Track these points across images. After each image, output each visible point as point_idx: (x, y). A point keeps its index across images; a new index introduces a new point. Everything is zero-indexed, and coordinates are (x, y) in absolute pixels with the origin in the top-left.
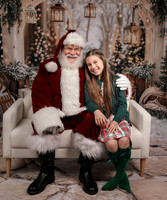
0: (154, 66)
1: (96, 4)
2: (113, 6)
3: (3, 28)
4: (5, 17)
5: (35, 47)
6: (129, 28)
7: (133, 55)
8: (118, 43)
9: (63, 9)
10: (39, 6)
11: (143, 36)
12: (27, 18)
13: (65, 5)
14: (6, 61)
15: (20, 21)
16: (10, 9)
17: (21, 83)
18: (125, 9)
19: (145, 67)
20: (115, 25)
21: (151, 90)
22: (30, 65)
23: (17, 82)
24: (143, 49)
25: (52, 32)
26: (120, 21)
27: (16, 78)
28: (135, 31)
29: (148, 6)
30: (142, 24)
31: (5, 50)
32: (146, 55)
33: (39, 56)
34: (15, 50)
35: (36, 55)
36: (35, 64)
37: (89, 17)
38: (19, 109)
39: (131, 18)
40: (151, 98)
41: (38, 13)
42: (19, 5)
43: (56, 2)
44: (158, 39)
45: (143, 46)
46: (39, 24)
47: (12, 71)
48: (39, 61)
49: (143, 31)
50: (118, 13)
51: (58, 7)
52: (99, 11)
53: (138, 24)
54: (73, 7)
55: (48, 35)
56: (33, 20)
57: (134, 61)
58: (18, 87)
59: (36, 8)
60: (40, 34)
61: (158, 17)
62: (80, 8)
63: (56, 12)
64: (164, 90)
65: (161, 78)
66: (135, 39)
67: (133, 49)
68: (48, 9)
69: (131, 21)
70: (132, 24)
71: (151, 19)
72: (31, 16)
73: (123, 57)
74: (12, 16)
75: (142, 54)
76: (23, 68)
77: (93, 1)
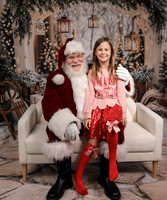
0: (153, 70)
2: (114, 17)
3: (15, 40)
5: (44, 56)
6: (130, 36)
7: (133, 61)
8: (120, 50)
9: (69, 21)
10: (47, 19)
11: (142, 43)
12: (36, 30)
13: (70, 17)
14: (19, 70)
15: (30, 34)
16: (21, 23)
17: (32, 90)
18: (125, 19)
19: (145, 71)
20: (117, 34)
21: (151, 93)
22: (40, 73)
23: (29, 89)
24: (143, 55)
25: (59, 43)
27: (28, 85)
28: (135, 39)
29: (146, 16)
30: (141, 33)
31: (18, 60)
32: (146, 60)
33: (48, 64)
34: (26, 59)
35: (45, 64)
37: (92, 27)
38: (32, 115)
39: (131, 27)
40: (151, 100)
41: (46, 25)
42: (29, 19)
43: (62, 15)
44: (156, 46)
45: (142, 52)
46: (48, 35)
47: (24, 79)
48: (48, 69)
49: (142, 38)
50: (119, 23)
51: (64, 19)
52: (101, 21)
53: (137, 32)
54: (78, 19)
55: (56, 45)
56: (42, 32)
57: (135, 66)
58: (30, 93)
59: (45, 21)
60: (48, 44)
61: (156, 25)
62: (84, 20)
63: (63, 24)
64: (163, 91)
65: (160, 81)
66: (135, 46)
67: (133, 55)
68: (55, 22)
69: (130, 30)
70: (132, 33)
71: (149, 28)
72: (40, 29)
73: (125, 63)
74: (23, 30)
75: (142, 60)
76: (34, 76)
77: (95, 13)
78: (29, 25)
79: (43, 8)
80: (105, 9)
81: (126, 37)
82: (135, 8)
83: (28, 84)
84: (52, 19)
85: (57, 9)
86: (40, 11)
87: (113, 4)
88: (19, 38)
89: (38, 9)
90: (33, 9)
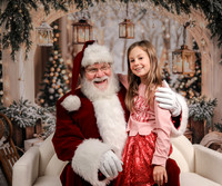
0: (214, 103)
1: (135, 21)
2: (158, 23)
4: (7, 37)
5: (50, 79)
6: (180, 52)
7: (185, 89)
8: (165, 72)
9: (90, 27)
10: (57, 22)
11: (198, 62)
12: (38, 38)
13: (92, 21)
14: (8, 100)
15: (28, 43)
16: (14, 26)
17: (28, 131)
18: (173, 28)
19: (202, 104)
20: (161, 49)
22: (42, 105)
23: (24, 130)
24: (199, 81)
26: (167, 43)
27: (22, 124)
28: (187, 57)
29: (202, 23)
30: (196, 47)
31: (7, 85)
32: (203, 88)
33: (56, 91)
34: (21, 82)
35: (52, 90)
36: (50, 103)
37: (126, 37)
39: (181, 39)
41: (55, 32)
42: (27, 20)
43: (80, 17)
44: (217, 66)
45: (199, 76)
46: (57, 46)
47: (16, 114)
48: (56, 99)
49: (198, 56)
50: (165, 32)
51: (83, 23)
52: (139, 29)
53: (190, 46)
54: (103, 24)
56: (48, 42)
58: (24, 137)
59: (53, 25)
60: (57, 61)
61: (217, 37)
62: (113, 27)
63: (81, 30)
66: (188, 67)
67: (186, 80)
68: (69, 27)
69: (181, 43)
70: (183, 48)
71: (208, 40)
72: (45, 35)
74: (17, 36)
75: (197, 87)
76: (33, 110)
77: (130, 17)
78: (27, 29)
79: (50, 5)
80: (144, 11)
81: (174, 53)
82: (188, 11)
83: (23, 122)
84: (64, 22)
85: (72, 9)
86: (46, 9)
87: (157, 4)
88: (10, 50)
89: (42, 7)
90: (35, 6)
